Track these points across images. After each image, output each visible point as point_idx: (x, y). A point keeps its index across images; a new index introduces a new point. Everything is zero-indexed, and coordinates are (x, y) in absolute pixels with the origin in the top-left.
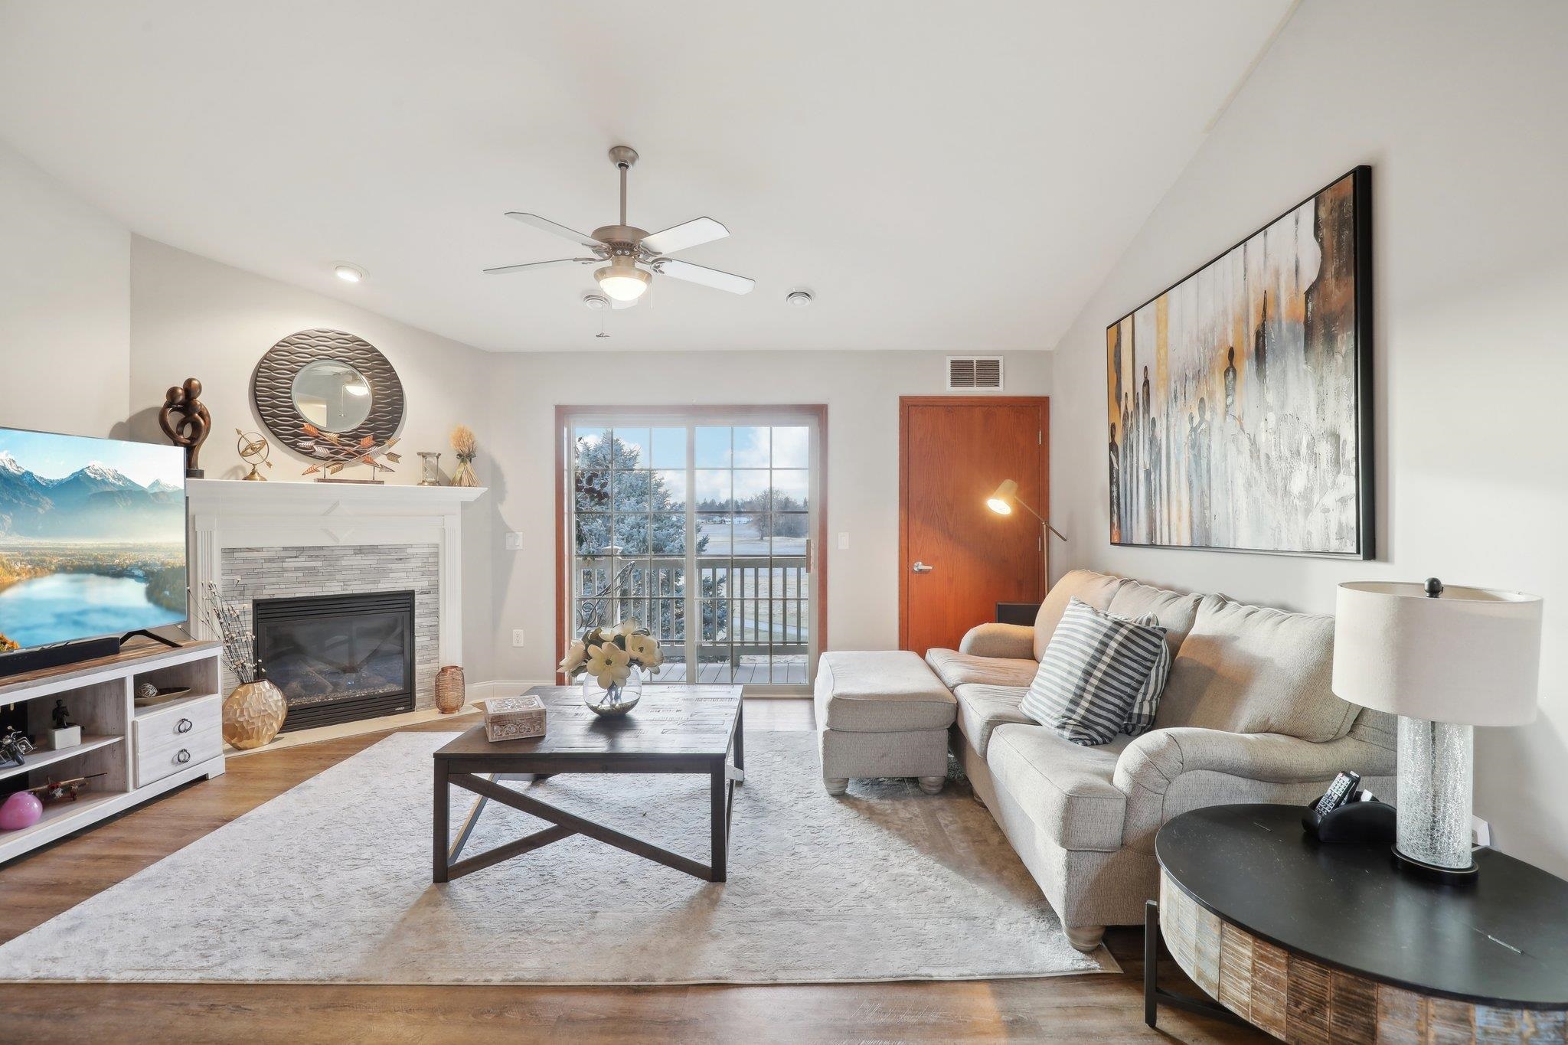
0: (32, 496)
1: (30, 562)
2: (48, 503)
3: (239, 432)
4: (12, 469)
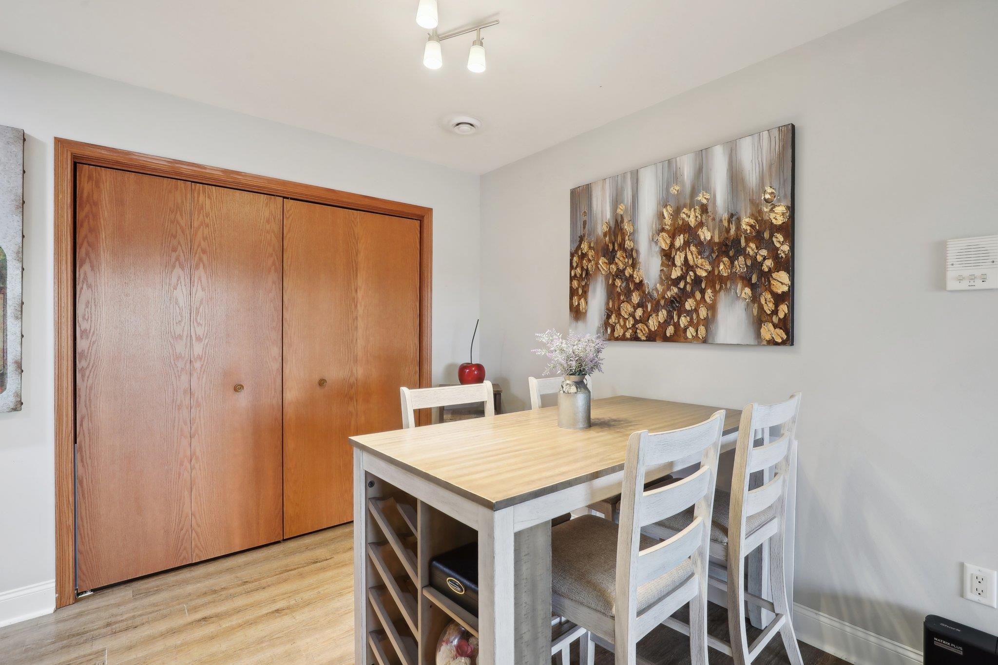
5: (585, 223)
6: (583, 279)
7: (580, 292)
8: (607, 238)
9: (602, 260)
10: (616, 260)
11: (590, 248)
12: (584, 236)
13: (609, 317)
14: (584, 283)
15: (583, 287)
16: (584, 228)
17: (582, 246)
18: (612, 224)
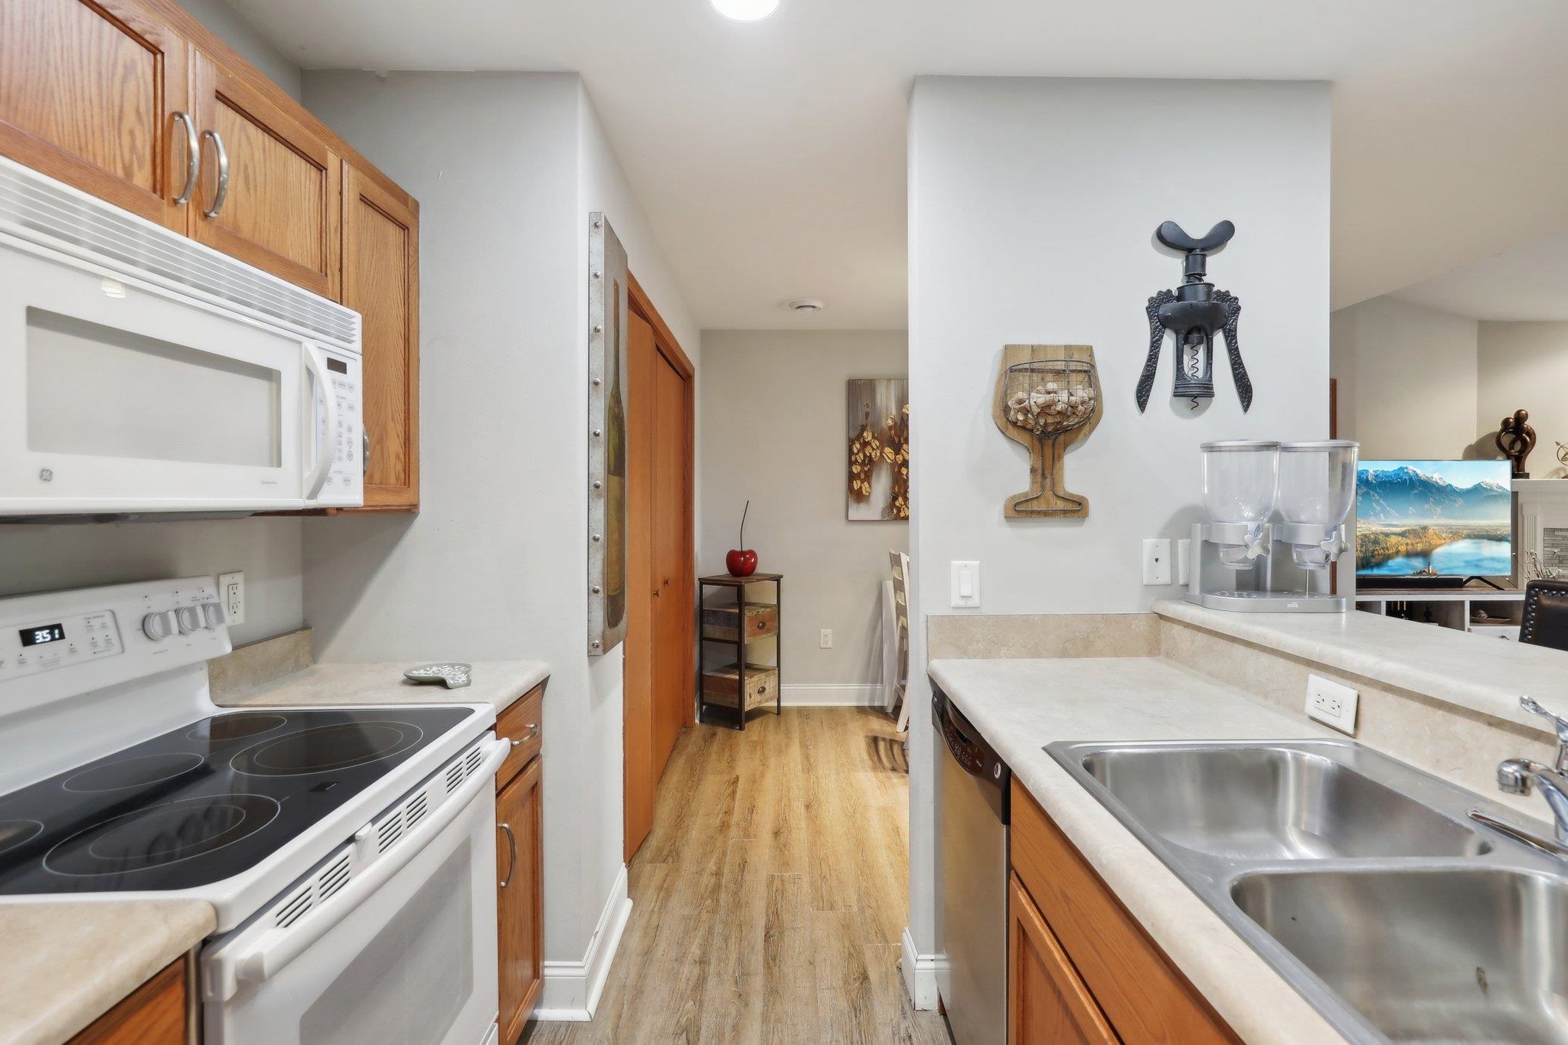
0: (1452, 497)
1: (1451, 533)
2: (1460, 501)
3: (1558, 444)
4: (1441, 483)
5: (867, 414)
6: (866, 465)
7: (863, 476)
8: (893, 432)
9: (887, 450)
10: (902, 451)
11: (873, 437)
12: (867, 425)
13: (895, 499)
14: (866, 469)
15: (866, 473)
16: (867, 418)
17: (865, 434)
18: (898, 421)
